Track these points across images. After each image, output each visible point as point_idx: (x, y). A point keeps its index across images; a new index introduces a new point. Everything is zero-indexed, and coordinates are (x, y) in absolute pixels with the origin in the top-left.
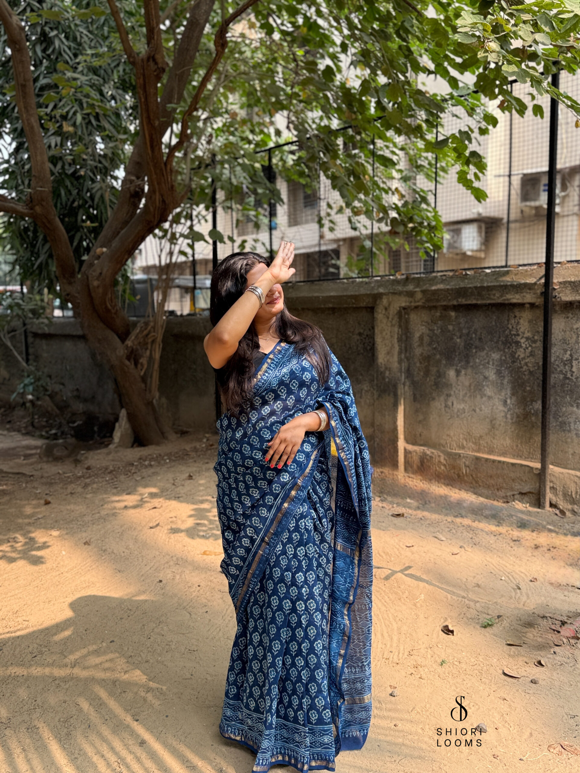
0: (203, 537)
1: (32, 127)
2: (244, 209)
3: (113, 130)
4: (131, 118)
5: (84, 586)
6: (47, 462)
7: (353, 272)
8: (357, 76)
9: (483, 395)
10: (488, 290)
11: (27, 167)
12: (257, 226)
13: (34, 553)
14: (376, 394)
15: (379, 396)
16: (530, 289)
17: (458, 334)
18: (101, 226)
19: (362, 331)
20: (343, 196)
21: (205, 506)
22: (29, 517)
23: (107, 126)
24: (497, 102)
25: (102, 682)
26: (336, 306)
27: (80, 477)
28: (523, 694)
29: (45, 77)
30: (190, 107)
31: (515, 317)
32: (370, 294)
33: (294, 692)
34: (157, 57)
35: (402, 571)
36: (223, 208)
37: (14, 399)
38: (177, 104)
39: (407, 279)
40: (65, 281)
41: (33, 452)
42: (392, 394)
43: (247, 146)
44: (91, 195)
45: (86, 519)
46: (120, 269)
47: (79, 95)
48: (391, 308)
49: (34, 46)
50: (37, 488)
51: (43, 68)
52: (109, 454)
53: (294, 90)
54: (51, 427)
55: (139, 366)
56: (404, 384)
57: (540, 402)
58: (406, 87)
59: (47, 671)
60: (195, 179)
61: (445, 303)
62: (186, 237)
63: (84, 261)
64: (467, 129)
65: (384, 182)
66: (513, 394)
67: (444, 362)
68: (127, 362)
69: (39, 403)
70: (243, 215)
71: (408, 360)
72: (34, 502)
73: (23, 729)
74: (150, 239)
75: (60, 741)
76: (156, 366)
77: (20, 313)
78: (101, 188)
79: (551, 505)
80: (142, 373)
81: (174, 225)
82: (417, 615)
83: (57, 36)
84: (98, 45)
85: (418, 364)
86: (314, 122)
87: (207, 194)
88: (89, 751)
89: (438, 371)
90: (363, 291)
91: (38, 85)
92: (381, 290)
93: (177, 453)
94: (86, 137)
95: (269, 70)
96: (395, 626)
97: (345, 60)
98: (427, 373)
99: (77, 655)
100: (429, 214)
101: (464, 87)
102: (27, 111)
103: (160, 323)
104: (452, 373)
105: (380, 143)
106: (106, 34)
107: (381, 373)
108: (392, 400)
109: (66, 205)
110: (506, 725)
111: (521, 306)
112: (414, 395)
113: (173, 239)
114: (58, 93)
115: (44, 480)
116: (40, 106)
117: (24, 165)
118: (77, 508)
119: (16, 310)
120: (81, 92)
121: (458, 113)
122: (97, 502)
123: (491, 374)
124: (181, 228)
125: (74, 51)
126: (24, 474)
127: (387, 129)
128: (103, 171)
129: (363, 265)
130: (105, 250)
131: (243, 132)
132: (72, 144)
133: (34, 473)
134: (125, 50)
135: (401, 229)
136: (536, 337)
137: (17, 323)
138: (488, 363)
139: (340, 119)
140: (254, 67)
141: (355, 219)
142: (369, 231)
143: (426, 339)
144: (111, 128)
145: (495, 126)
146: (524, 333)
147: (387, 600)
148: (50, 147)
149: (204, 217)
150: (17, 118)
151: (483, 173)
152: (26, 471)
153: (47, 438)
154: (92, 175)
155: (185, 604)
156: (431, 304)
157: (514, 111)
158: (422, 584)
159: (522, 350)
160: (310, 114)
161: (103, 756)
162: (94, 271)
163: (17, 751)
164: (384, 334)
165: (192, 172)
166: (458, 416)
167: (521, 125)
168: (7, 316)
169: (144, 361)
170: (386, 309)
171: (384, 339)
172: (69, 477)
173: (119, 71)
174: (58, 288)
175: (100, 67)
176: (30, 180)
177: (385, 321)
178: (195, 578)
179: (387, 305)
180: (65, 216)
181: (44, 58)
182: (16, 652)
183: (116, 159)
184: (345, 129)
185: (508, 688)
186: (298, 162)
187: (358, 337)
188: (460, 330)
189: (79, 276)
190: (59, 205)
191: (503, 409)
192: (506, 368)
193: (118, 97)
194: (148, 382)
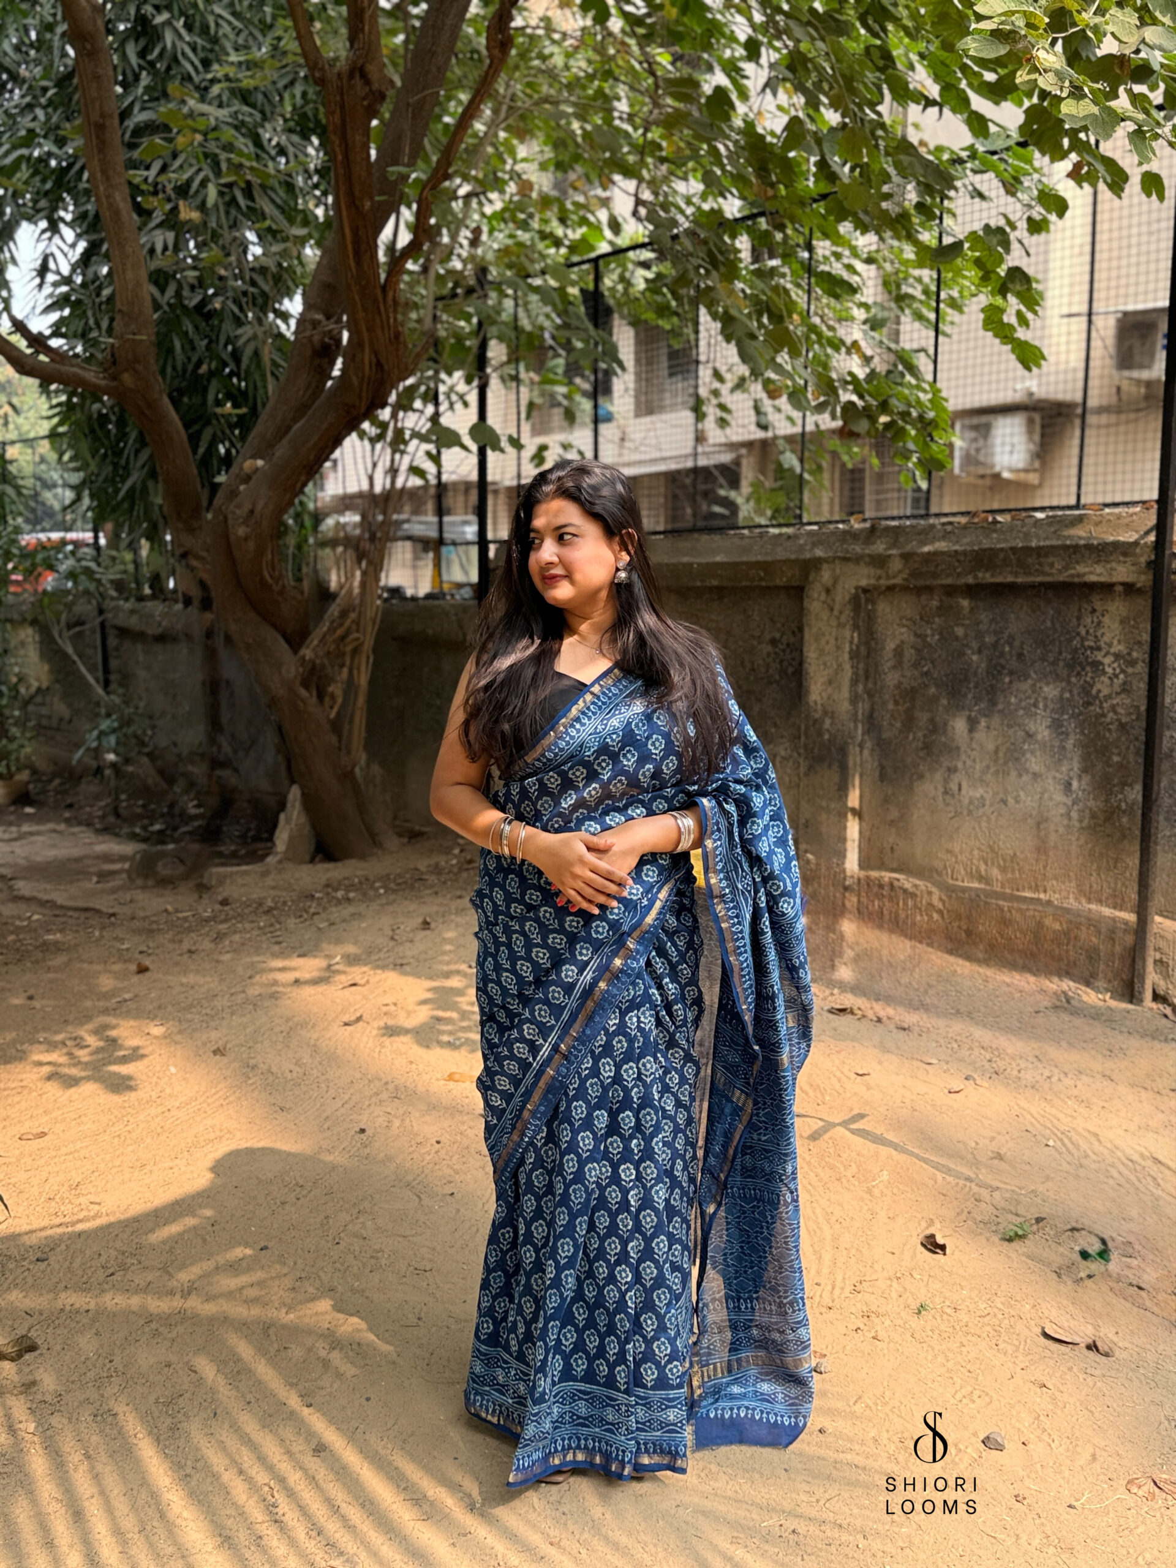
0: (449, 1044)
1: (117, 213)
2: (545, 381)
3: (281, 217)
4: (317, 193)
5: (212, 1136)
6: (144, 888)
7: (761, 513)
8: (780, 108)
9: (1022, 771)
10: (1039, 556)
11: (106, 292)
12: (570, 417)
13: (114, 1068)
14: (803, 765)
15: (810, 768)
16: (1125, 554)
17: (975, 645)
18: (254, 413)
19: (777, 635)
20: (744, 357)
21: (455, 982)
22: (106, 996)
23: (268, 209)
24: (1065, 166)
25: (243, 1327)
26: (725, 583)
27: (207, 920)
28: (1082, 1376)
29: (143, 109)
30: (436, 171)
31: (1094, 611)
32: (796, 561)
33: (611, 1329)
34: (370, 68)
35: (845, 1124)
36: (503, 379)
37: (79, 761)
38: (408, 165)
39: (873, 529)
40: (180, 525)
41: (117, 866)
42: (835, 766)
43: (552, 251)
44: (234, 351)
45: (219, 1003)
46: (291, 503)
47: (212, 147)
48: (839, 588)
49: (123, 44)
50: (122, 941)
51: (140, 91)
52: (265, 874)
53: (649, 135)
54: (152, 818)
55: (327, 699)
56: (861, 746)
57: (1139, 787)
58: (880, 133)
59: (135, 1301)
60: (445, 317)
61: (949, 581)
62: (423, 438)
63: (220, 484)
64: (1002, 222)
65: (831, 328)
66: (1084, 770)
67: (944, 702)
68: (303, 692)
69: (130, 769)
70: (543, 394)
71: (871, 696)
72: (117, 967)
73: (86, 1415)
74: (351, 442)
75: (158, 1440)
76: (361, 700)
77: (92, 587)
78: (255, 337)
79: (1157, 997)
80: (333, 715)
81: (401, 414)
82: (874, 1214)
83: (168, 23)
84: (251, 41)
85: (891, 706)
86: (689, 202)
87: (469, 349)
88: (216, 1460)
89: (932, 720)
90: (781, 554)
91: (131, 123)
92: (819, 553)
93: (400, 875)
94: (225, 232)
95: (600, 92)
96: (828, 1233)
97: (756, 75)
98: (909, 722)
99: (195, 1271)
100: (921, 395)
101: (998, 135)
102: (108, 178)
103: (370, 613)
104: (960, 725)
105: (823, 247)
106: (269, 20)
107: (815, 721)
108: (836, 778)
109: (185, 371)
110: (1045, 1437)
111: (1106, 588)
112: (882, 767)
113: (399, 442)
114: (170, 140)
115: (136, 924)
116: (133, 165)
117: (100, 289)
118: (201, 981)
119: (85, 583)
120: (217, 139)
121: (984, 189)
122: (240, 969)
123: (1041, 729)
124: (414, 421)
125: (202, 55)
126: (97, 911)
127: (841, 219)
128: (260, 301)
129: (781, 500)
130: (260, 463)
131: (546, 221)
132: (197, 246)
133: (116, 909)
134: (304, 54)
135: (862, 426)
136: (1135, 654)
137: (87, 608)
138: (1035, 705)
139: (742, 197)
140: (570, 87)
141: (767, 404)
142: (798, 429)
143: (909, 654)
144: (276, 213)
145: (1061, 214)
146: (1110, 645)
147: (814, 1180)
148: (152, 251)
149: (461, 397)
150: (87, 192)
151: (1035, 313)
152: (103, 904)
153: (145, 840)
154: (236, 310)
155: (410, 1178)
156: (921, 582)
157: (1101, 186)
158: (884, 1151)
159: (1105, 679)
160: (680, 187)
161: (241, 1472)
162: (239, 506)
163: (75, 1457)
164: (823, 641)
165: (440, 304)
166: (970, 813)
167: (1116, 214)
168: (68, 592)
169: (336, 689)
170: (828, 591)
171: (822, 652)
172: (185, 919)
173: (293, 96)
174: (168, 538)
175: (256, 89)
176: (112, 320)
177: (825, 615)
178: (430, 1128)
179: (830, 584)
180: (181, 392)
181: (141, 68)
182: (76, 1265)
183: (285, 276)
184: (752, 217)
185: (1052, 1362)
186: (653, 286)
187: (770, 648)
188: (979, 635)
189: (210, 516)
190: (169, 370)
191: (1064, 799)
192: (1072, 716)
193: (291, 150)
194: (345, 733)
